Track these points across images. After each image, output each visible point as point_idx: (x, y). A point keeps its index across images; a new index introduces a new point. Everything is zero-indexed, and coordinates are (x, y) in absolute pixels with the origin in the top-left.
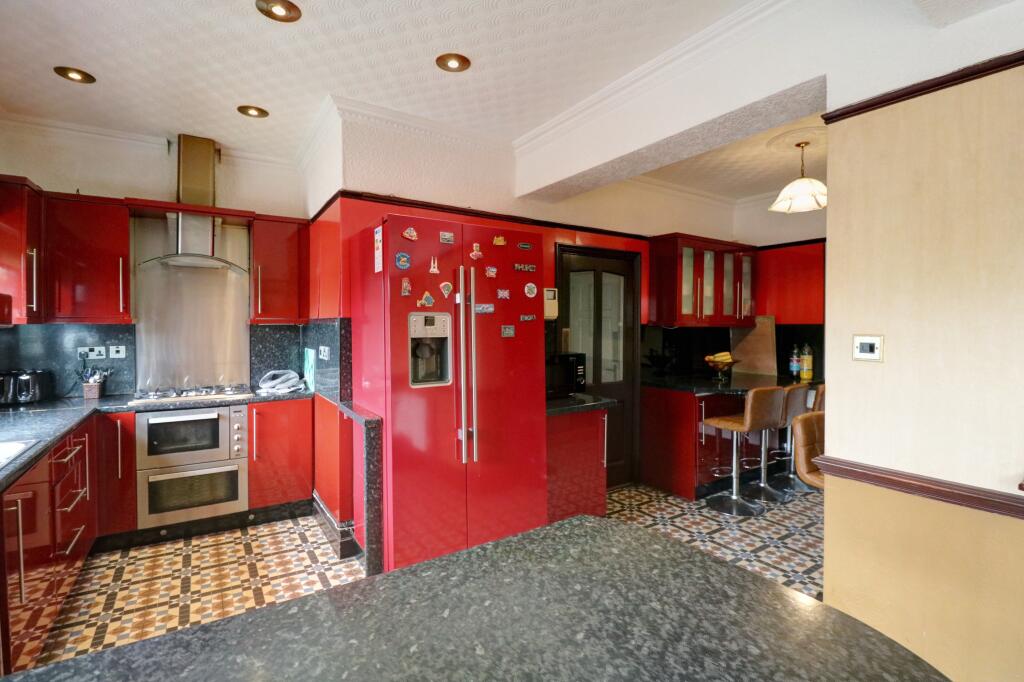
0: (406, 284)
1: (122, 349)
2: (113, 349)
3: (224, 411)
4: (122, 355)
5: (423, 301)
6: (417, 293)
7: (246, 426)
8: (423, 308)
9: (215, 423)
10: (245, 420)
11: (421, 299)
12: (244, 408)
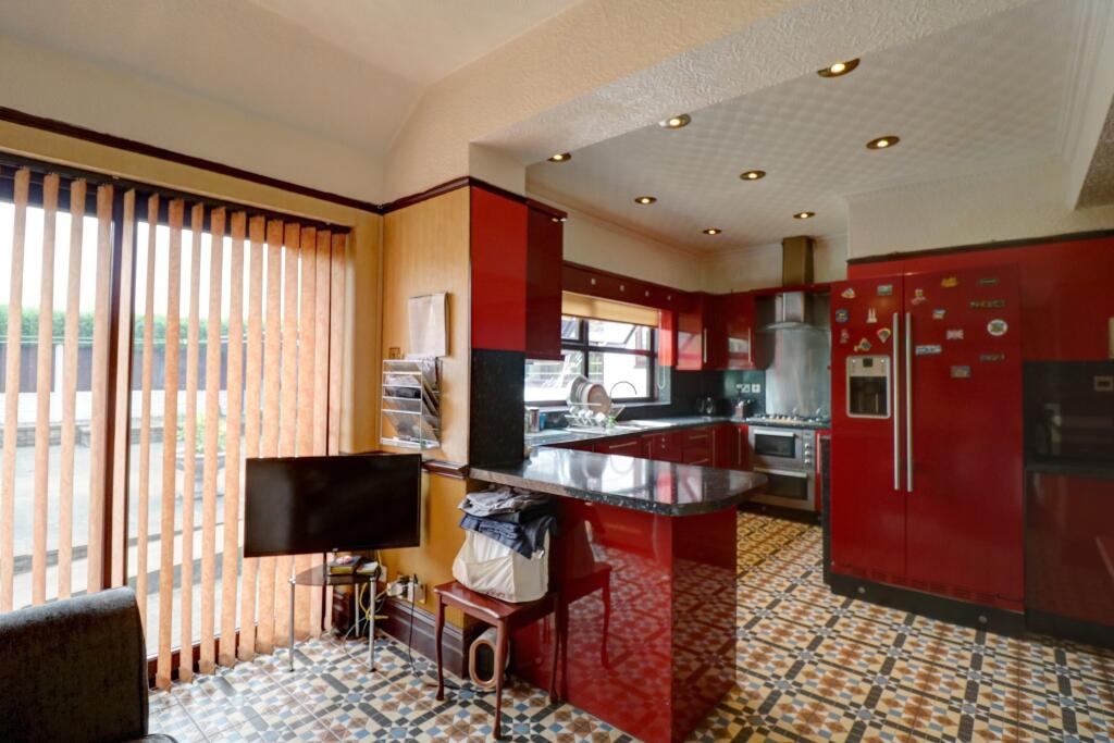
0: (845, 335)
1: (758, 386)
2: (753, 386)
3: (798, 432)
4: (758, 391)
5: (860, 347)
6: (854, 340)
7: (813, 446)
8: (860, 353)
9: (792, 440)
10: (813, 441)
11: (858, 344)
12: (812, 432)
